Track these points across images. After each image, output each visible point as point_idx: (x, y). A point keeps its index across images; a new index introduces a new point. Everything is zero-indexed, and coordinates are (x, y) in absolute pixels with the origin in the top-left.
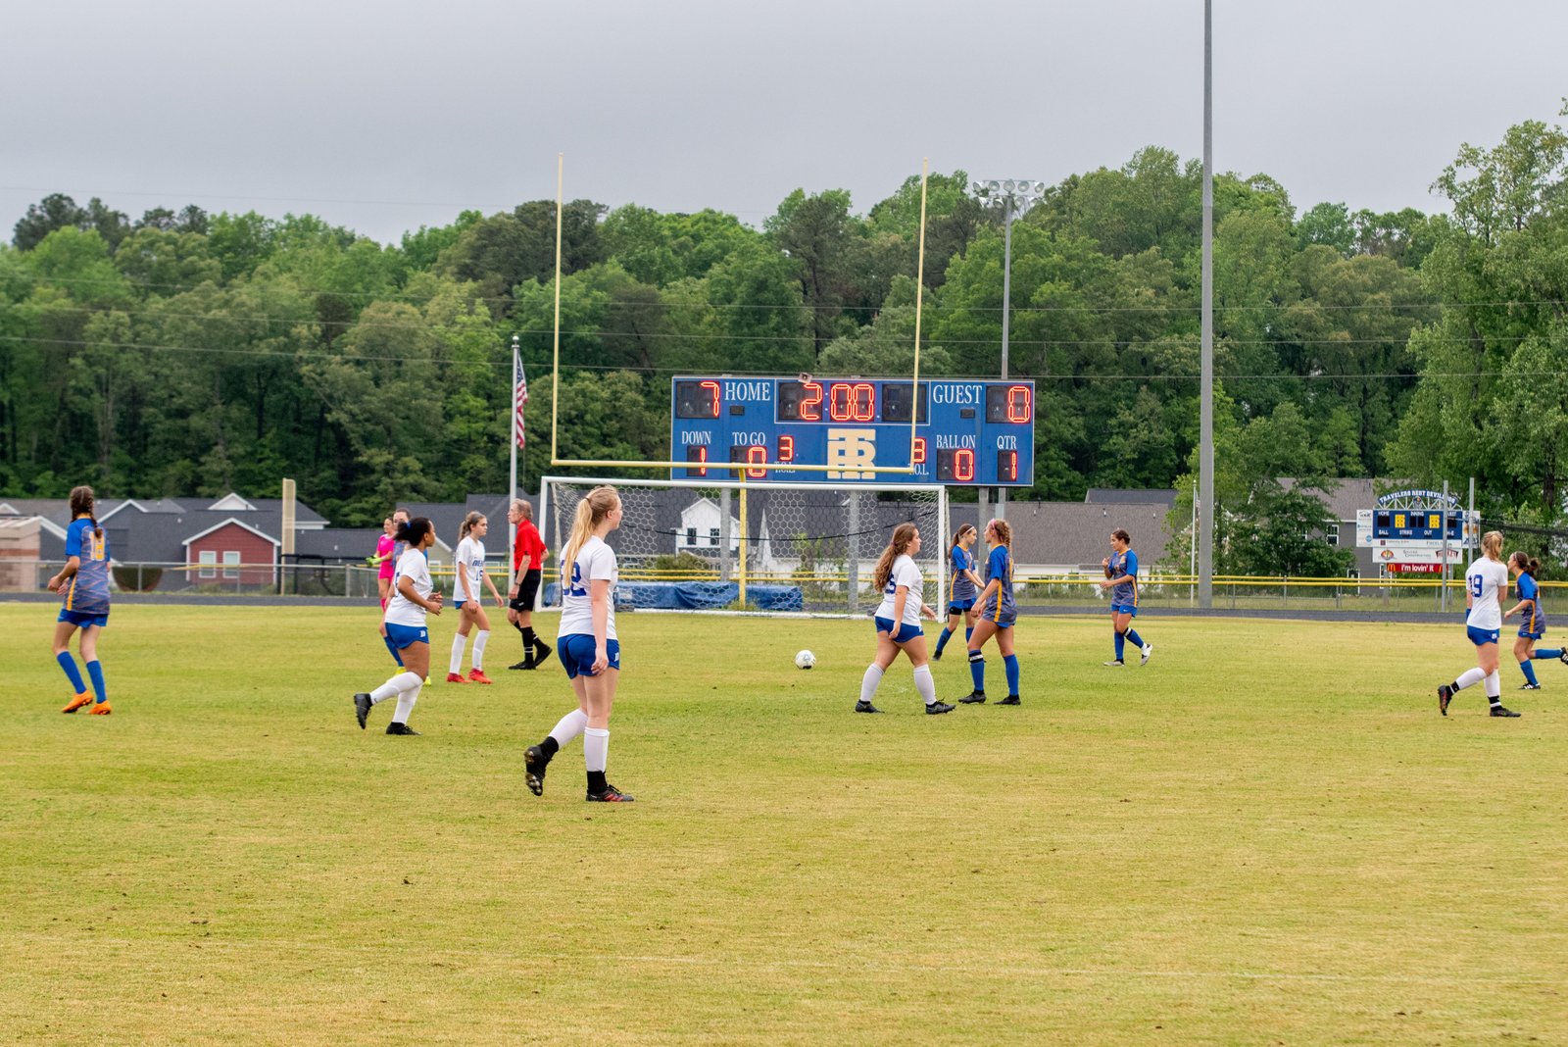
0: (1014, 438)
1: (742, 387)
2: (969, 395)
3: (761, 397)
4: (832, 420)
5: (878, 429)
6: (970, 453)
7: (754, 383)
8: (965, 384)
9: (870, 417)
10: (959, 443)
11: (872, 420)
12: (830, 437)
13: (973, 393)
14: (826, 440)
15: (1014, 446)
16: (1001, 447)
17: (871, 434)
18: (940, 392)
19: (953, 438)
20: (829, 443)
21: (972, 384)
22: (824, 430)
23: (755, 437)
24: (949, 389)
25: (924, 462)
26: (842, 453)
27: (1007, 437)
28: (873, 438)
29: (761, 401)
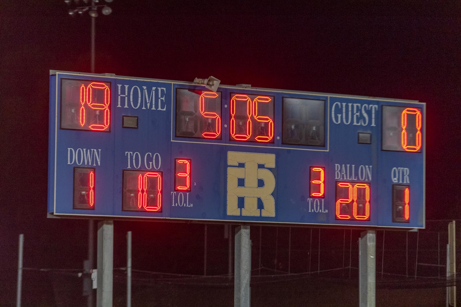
0: (406, 170)
1: (136, 90)
2: (365, 115)
3: (157, 106)
4: (231, 140)
5: (278, 154)
6: (367, 187)
7: (149, 86)
8: (362, 102)
9: (270, 138)
10: (356, 175)
11: (272, 142)
12: (229, 163)
13: (369, 112)
14: (226, 166)
15: (407, 181)
16: (395, 180)
17: (270, 160)
18: (338, 111)
19: (351, 168)
20: (229, 169)
21: (369, 103)
22: (222, 153)
23: (150, 159)
24: (347, 107)
25: (323, 197)
26: (241, 182)
27: (401, 169)
28: (273, 166)
29: (156, 111)
